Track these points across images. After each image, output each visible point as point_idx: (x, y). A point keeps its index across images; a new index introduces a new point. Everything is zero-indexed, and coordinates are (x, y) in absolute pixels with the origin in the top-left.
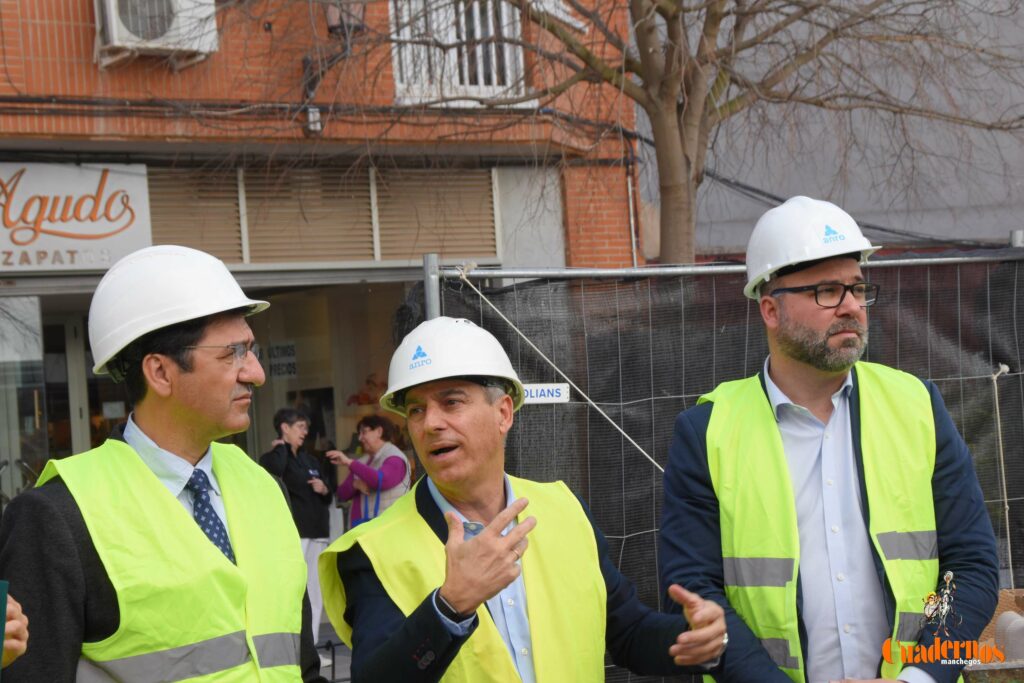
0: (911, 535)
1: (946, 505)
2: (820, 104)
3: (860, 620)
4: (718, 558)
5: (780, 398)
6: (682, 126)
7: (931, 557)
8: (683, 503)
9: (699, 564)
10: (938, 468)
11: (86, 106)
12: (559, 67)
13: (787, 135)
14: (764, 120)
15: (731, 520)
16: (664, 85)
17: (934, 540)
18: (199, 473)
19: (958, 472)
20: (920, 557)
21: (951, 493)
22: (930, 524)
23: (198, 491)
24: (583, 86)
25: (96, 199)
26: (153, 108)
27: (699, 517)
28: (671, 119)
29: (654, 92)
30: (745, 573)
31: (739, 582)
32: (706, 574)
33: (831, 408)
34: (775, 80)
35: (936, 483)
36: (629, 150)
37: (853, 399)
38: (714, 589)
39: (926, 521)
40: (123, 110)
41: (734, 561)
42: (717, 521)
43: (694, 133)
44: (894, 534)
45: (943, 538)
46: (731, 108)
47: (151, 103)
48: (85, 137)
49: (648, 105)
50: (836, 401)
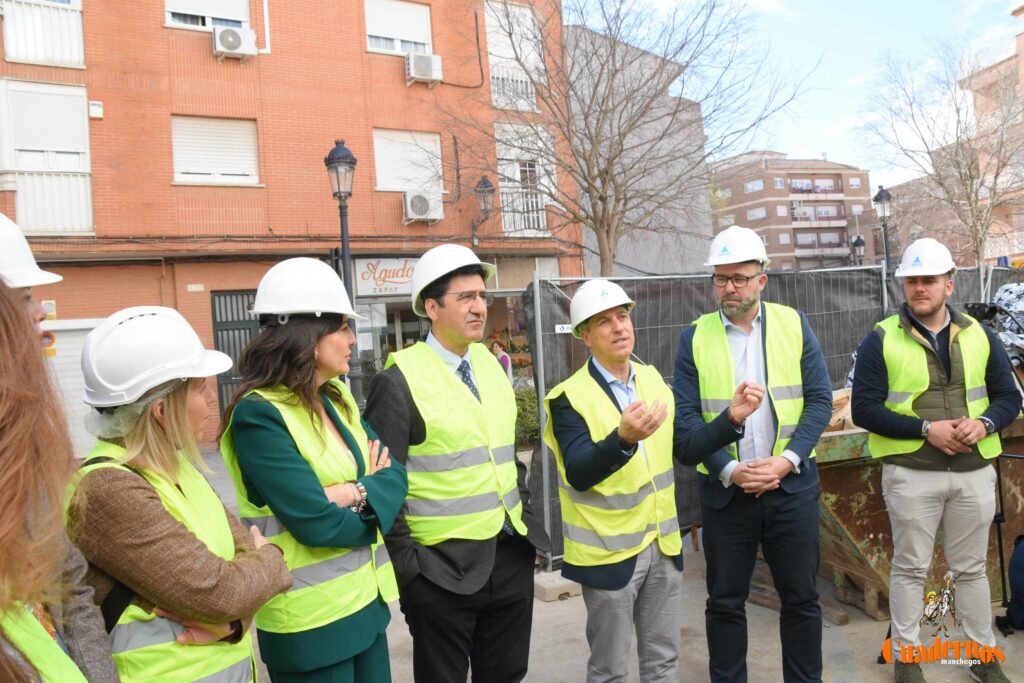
0: (789, 388)
1: (807, 371)
2: (655, 230)
3: (764, 430)
4: (698, 399)
5: (727, 323)
6: (608, 237)
7: (798, 397)
8: (682, 373)
9: (688, 402)
10: (804, 354)
11: (400, 239)
12: (563, 218)
13: (641, 243)
14: (633, 237)
15: (704, 379)
16: (601, 222)
17: (801, 389)
18: (464, 362)
19: (814, 355)
20: (793, 398)
21: (809, 366)
22: (799, 382)
23: (464, 371)
24: (572, 225)
25: (403, 270)
26: (422, 239)
27: (690, 380)
28: (604, 235)
29: (598, 225)
30: (710, 406)
31: (708, 410)
32: (692, 407)
33: (752, 328)
34: (640, 221)
35: (803, 362)
36: (581, 252)
37: (763, 322)
38: (695, 413)
39: (796, 380)
40: (412, 239)
41: (706, 401)
42: (698, 382)
43: (612, 240)
44: (779, 388)
45: (807, 388)
46: (621, 233)
47: (422, 237)
48: (399, 249)
49: (596, 230)
50: (754, 324)
